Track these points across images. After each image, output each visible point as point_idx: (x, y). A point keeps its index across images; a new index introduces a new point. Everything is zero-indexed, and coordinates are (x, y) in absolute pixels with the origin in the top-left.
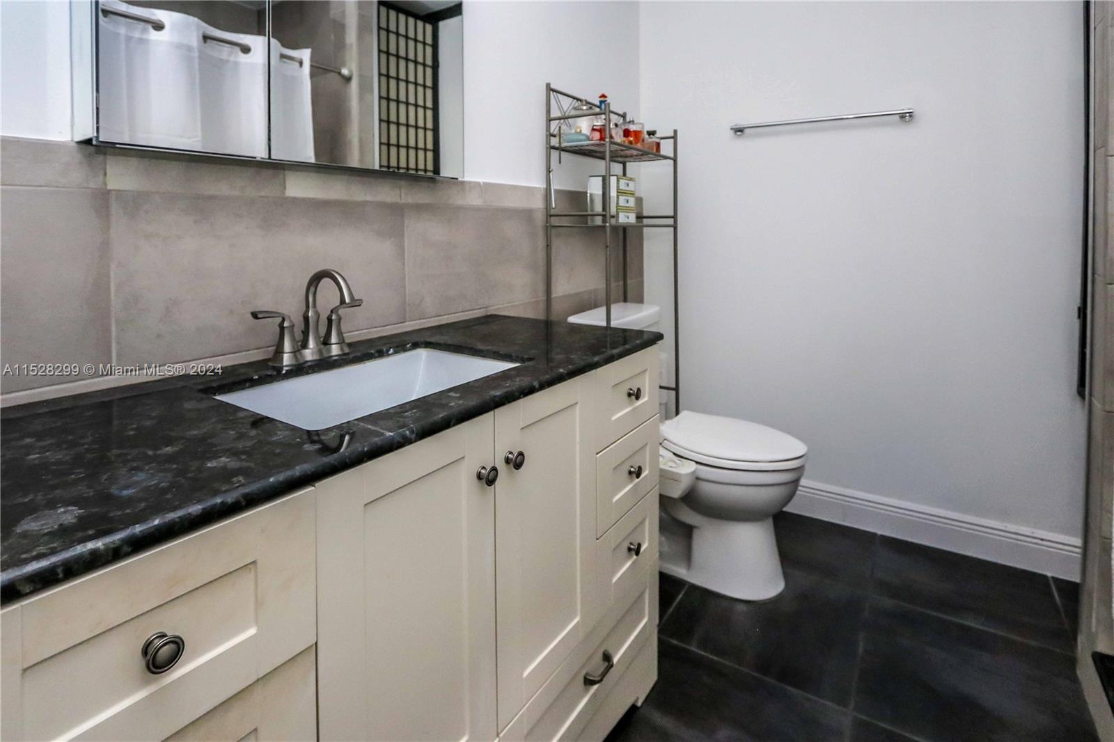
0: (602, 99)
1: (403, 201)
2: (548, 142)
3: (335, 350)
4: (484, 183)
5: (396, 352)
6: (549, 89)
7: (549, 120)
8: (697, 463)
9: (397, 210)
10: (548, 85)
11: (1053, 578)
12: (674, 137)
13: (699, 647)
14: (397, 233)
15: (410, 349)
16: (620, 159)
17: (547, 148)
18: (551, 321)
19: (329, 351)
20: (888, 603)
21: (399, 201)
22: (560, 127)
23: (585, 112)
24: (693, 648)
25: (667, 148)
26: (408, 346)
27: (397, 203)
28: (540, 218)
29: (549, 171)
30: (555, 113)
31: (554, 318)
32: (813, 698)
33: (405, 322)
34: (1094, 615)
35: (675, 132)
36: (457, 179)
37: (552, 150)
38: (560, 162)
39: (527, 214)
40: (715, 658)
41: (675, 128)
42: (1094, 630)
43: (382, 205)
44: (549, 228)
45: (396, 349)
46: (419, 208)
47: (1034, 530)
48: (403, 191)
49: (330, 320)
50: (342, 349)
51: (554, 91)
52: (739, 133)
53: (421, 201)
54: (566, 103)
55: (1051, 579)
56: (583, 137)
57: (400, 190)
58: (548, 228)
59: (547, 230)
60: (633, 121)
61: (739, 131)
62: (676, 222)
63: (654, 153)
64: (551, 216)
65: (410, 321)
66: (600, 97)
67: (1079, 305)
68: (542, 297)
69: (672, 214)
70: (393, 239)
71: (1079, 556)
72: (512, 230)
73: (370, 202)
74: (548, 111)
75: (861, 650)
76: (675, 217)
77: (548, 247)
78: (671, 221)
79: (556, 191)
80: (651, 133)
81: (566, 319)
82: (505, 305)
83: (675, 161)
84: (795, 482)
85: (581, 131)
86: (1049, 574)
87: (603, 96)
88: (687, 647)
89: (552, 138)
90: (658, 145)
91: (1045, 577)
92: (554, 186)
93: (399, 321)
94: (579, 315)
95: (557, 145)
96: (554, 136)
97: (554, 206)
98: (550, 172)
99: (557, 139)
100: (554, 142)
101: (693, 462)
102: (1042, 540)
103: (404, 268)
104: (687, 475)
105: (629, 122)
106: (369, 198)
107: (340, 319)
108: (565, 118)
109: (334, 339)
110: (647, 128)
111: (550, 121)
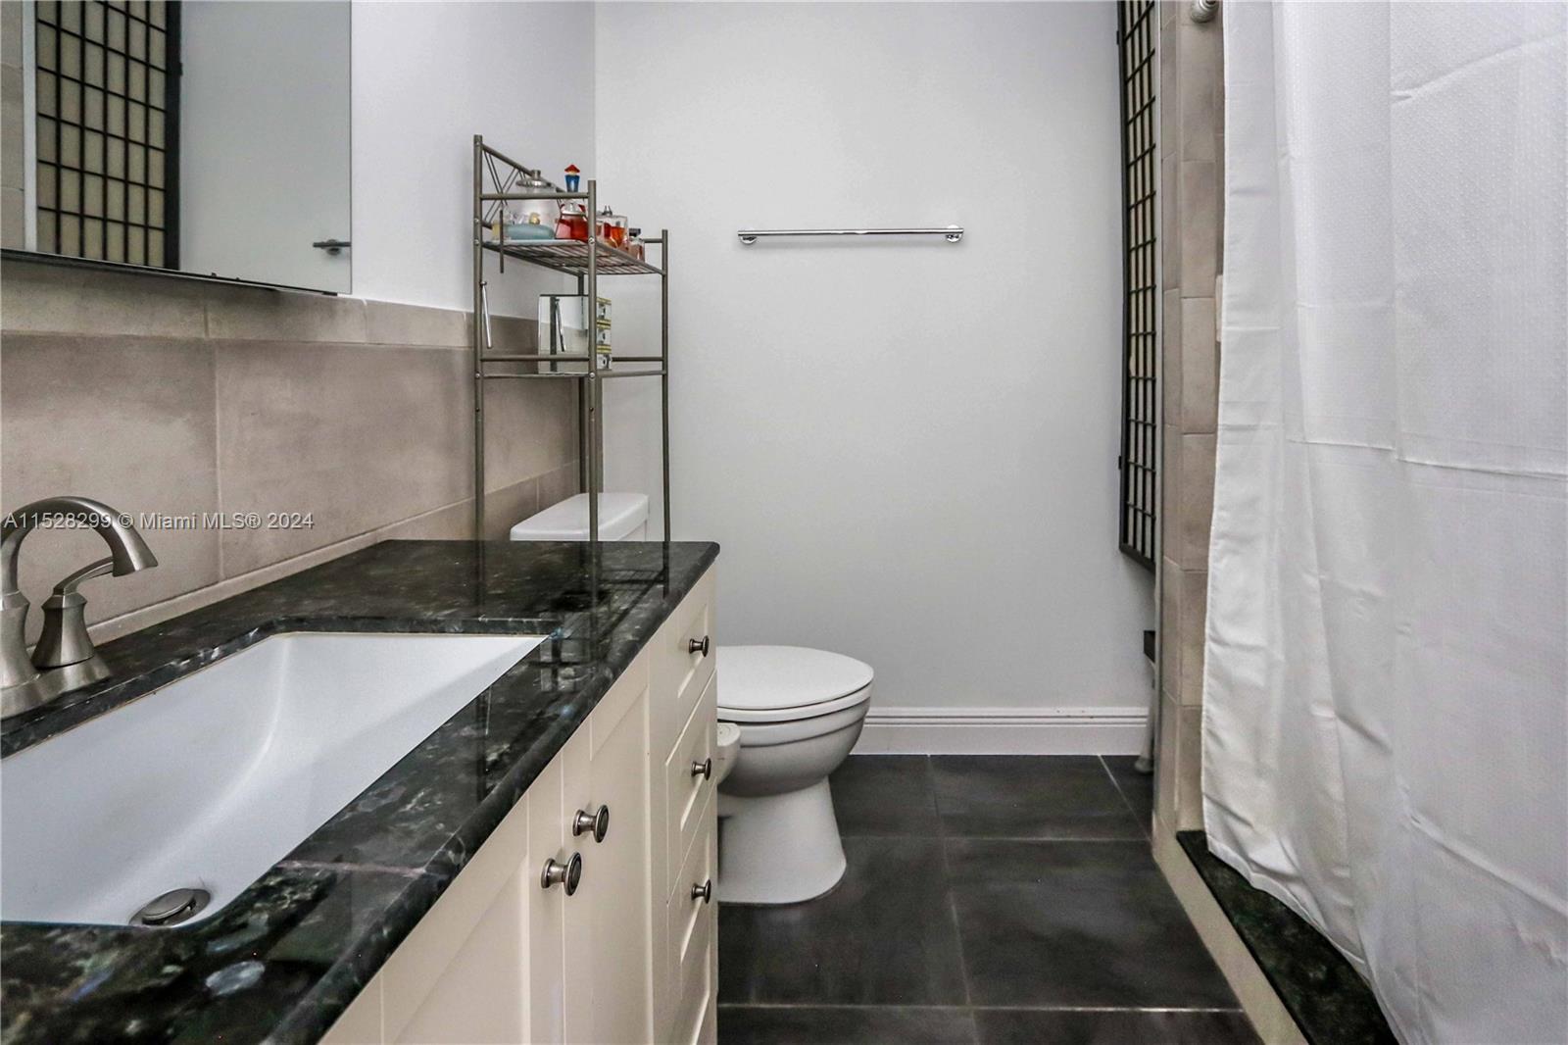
0: (571, 173)
1: (212, 336)
2: (477, 235)
3: (72, 678)
4: (367, 301)
5: (225, 654)
6: (481, 148)
7: (480, 198)
8: (739, 723)
9: (201, 353)
10: (478, 139)
11: (1103, 756)
12: (664, 240)
13: (761, 999)
14: (200, 403)
15: (256, 640)
16: (576, 270)
17: (476, 245)
18: (483, 542)
19: (59, 681)
20: (963, 843)
21: (203, 336)
22: (501, 212)
23: (536, 192)
24: (754, 1004)
25: (653, 256)
26: (251, 634)
27: (199, 340)
28: (460, 364)
29: (479, 285)
30: (489, 188)
31: (487, 536)
32: (924, 1007)
33: (217, 582)
34: (1176, 792)
35: (665, 233)
36: (335, 294)
37: (484, 250)
38: (502, 271)
39: (438, 357)
40: (788, 1006)
41: (664, 228)
42: (1176, 807)
43: (166, 345)
44: (479, 382)
45: (225, 647)
46: (243, 349)
47: (1082, 709)
48: (210, 315)
49: (52, 612)
50: (89, 673)
51: (487, 150)
52: (748, 242)
53: (250, 337)
54: (504, 171)
55: (1102, 760)
56: (541, 232)
57: (205, 311)
58: (477, 384)
59: (476, 385)
60: (611, 213)
61: (750, 238)
62: (665, 366)
63: (633, 262)
64: (483, 360)
65: (227, 578)
66: (567, 170)
67: (1120, 454)
68: (465, 498)
69: (661, 355)
70: (189, 415)
71: (1145, 726)
72: (419, 386)
73: (138, 338)
74: (478, 183)
75: (955, 917)
76: (664, 360)
77: (478, 411)
78: (658, 366)
79: (492, 318)
80: (634, 233)
81: (508, 534)
82: (407, 520)
83: (665, 278)
84: (860, 721)
85: (539, 221)
86: (1099, 754)
87: (572, 168)
88: (745, 1005)
89: (484, 229)
90: (641, 250)
91: (1096, 757)
92: (488, 311)
93: (203, 584)
94: (524, 522)
95: (497, 242)
96: (490, 227)
97: (490, 345)
98: (481, 286)
99: (496, 230)
100: (490, 236)
101: (733, 724)
102: (1092, 717)
103: (214, 473)
104: (728, 747)
105: (604, 214)
106: (133, 330)
107: (81, 604)
108: (502, 198)
109: (67, 652)
110: (631, 226)
111: (482, 199)
